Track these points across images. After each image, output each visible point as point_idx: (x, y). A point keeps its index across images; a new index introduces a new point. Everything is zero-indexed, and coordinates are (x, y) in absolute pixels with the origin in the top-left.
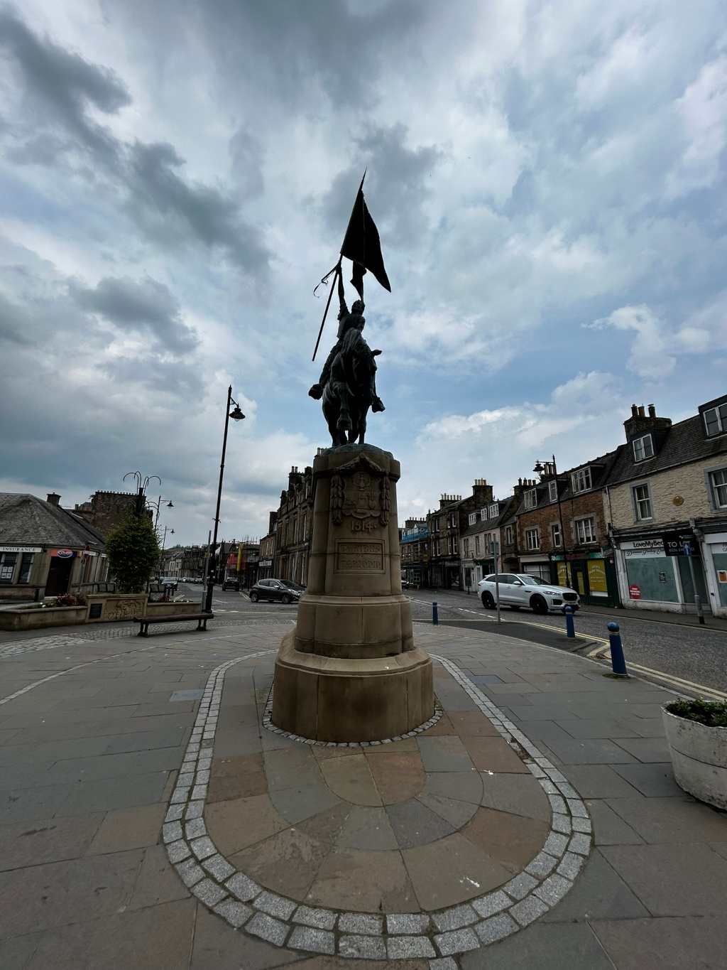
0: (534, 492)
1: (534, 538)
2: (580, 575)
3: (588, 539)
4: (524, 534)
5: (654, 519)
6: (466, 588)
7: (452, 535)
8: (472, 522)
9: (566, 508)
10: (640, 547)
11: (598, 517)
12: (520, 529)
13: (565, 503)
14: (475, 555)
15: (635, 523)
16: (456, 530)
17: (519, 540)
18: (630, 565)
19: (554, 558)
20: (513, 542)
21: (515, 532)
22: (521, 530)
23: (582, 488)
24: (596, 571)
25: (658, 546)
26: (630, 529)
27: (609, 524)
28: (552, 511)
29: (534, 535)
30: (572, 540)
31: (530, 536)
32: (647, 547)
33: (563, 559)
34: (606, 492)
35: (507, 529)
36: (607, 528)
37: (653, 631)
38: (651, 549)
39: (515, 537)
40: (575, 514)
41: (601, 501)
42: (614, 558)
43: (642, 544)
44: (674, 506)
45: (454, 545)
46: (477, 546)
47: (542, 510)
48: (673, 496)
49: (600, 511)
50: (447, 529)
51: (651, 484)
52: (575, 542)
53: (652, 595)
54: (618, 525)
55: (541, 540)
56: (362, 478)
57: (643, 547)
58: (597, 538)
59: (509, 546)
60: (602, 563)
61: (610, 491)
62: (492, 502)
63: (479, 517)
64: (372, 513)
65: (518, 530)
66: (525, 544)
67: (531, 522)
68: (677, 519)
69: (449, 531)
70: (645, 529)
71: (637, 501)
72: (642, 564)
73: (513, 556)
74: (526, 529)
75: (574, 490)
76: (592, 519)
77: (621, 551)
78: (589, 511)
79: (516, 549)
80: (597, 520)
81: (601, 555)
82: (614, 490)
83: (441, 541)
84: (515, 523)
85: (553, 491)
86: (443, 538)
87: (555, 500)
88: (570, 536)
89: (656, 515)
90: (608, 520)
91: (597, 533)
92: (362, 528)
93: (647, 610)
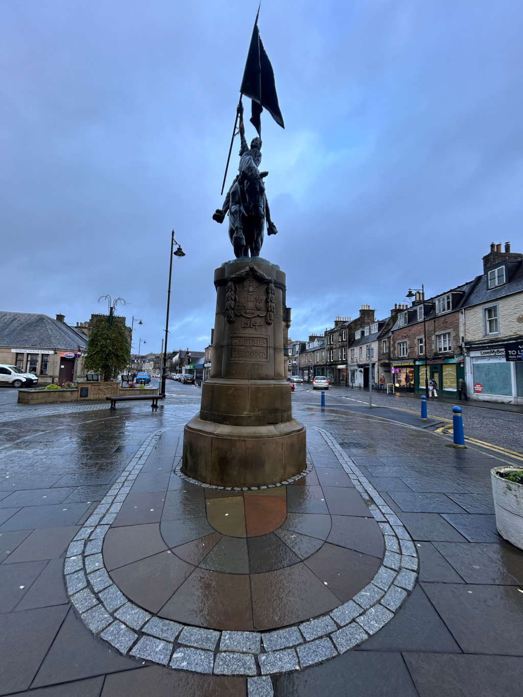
0: (405, 314)
1: (403, 348)
3: (445, 349)
4: (396, 345)
5: (500, 333)
6: (350, 384)
7: (343, 346)
8: (358, 336)
9: (430, 325)
10: (486, 355)
11: (455, 332)
13: (429, 322)
14: (358, 361)
15: (484, 336)
16: (345, 343)
17: (392, 349)
18: (476, 368)
19: (417, 363)
20: (387, 351)
21: (390, 344)
22: (394, 342)
23: (444, 310)
24: (449, 372)
25: (500, 354)
26: (479, 341)
27: (463, 337)
28: (419, 328)
29: (403, 346)
30: (432, 350)
31: (400, 346)
32: (492, 354)
33: (424, 364)
34: (462, 313)
35: (384, 341)
36: (461, 340)
37: (490, 415)
38: (495, 356)
39: (389, 348)
40: (437, 330)
41: (458, 320)
42: (464, 363)
43: (488, 353)
44: (518, 323)
45: (343, 353)
46: (361, 353)
47: (411, 327)
48: (517, 315)
49: (456, 328)
50: (339, 342)
51: (500, 306)
52: (435, 351)
53: (491, 390)
54: (469, 338)
55: (408, 350)
56: (251, 284)
57: (488, 355)
58: (452, 348)
59: (384, 354)
60: (454, 367)
61: (466, 312)
62: (374, 322)
63: (363, 333)
64: (258, 313)
65: (392, 343)
66: (396, 352)
67: (402, 336)
68: (518, 333)
69: (340, 343)
70: (492, 341)
71: (487, 319)
72: (486, 368)
73: (387, 361)
74: (398, 342)
75: (437, 312)
76: (449, 334)
77: (471, 357)
78: (447, 328)
79: (389, 356)
80: (453, 334)
81: (455, 361)
82: (469, 311)
83: (334, 350)
84: (390, 337)
85: (420, 312)
86: (335, 348)
87: (422, 319)
88: (431, 346)
89: (502, 331)
90: (461, 335)
91: (453, 344)
92: (250, 325)
93: (487, 401)
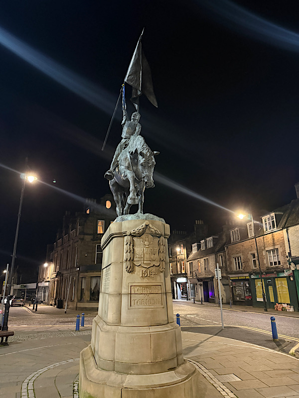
0: (237, 231)
1: (239, 263)
2: (270, 288)
3: (275, 263)
4: (232, 260)
7: (181, 259)
9: (260, 242)
11: (281, 248)
12: (229, 256)
13: (259, 238)
14: (198, 274)
16: (184, 256)
17: (228, 264)
19: (253, 277)
20: (224, 265)
21: (225, 258)
23: (270, 228)
24: (282, 286)
27: (289, 253)
28: (250, 244)
29: (238, 260)
30: (264, 264)
31: (236, 260)
33: (260, 277)
34: (285, 232)
35: (220, 255)
36: (288, 256)
39: (226, 262)
40: (266, 246)
41: (283, 237)
42: (293, 276)
45: (182, 267)
46: (199, 267)
47: (242, 243)
49: (283, 245)
50: (177, 255)
52: (267, 265)
54: (295, 254)
55: (243, 264)
56: (147, 239)
58: (281, 263)
59: (221, 268)
60: (285, 280)
61: (289, 231)
63: (199, 247)
64: (154, 263)
65: (227, 257)
66: (232, 266)
69: (179, 256)
73: (225, 275)
74: (232, 256)
75: (264, 230)
76: (277, 249)
78: (274, 244)
79: (226, 270)
80: (280, 250)
81: (285, 274)
83: (174, 264)
84: (225, 252)
85: (250, 230)
86: (174, 262)
87: (253, 236)
88: (263, 261)
90: (287, 250)
91: (281, 259)
92: (148, 275)
